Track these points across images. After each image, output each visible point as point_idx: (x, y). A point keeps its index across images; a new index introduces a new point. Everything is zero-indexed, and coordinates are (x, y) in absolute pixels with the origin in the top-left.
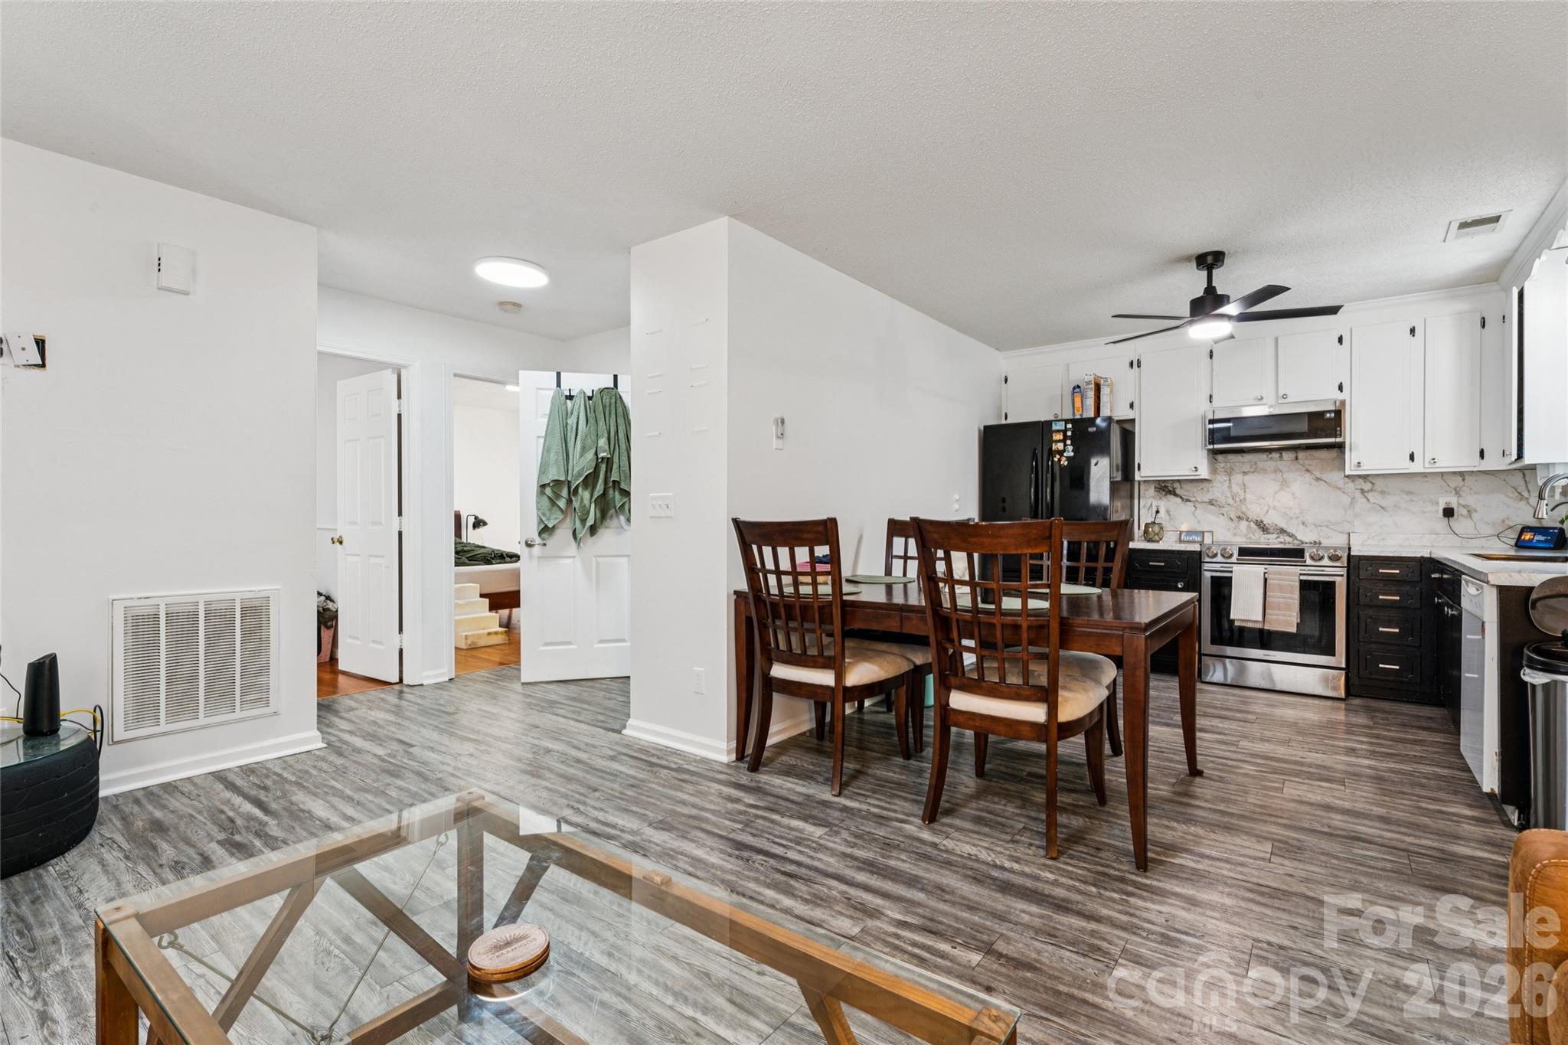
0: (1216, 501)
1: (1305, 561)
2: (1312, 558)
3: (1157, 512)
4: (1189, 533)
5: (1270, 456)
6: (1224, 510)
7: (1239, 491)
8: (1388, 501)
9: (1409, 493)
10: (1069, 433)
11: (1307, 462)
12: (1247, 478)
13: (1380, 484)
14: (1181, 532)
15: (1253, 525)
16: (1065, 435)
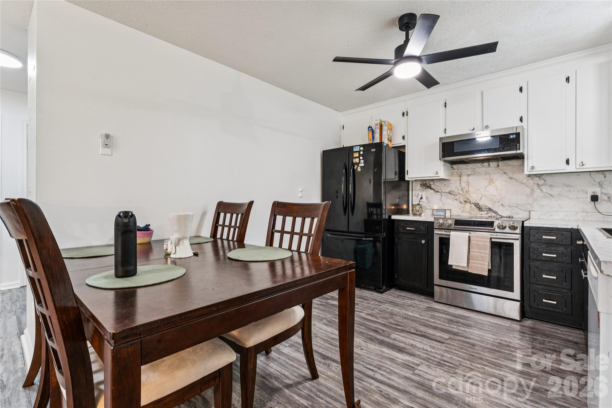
0: (453, 192)
1: (494, 230)
2: (499, 227)
3: (421, 198)
4: (438, 210)
5: (483, 165)
6: (457, 197)
7: (465, 186)
8: (553, 192)
9: (568, 186)
10: (362, 153)
11: (504, 168)
12: (470, 178)
13: (549, 180)
14: (433, 210)
15: (473, 206)
16: (359, 154)
